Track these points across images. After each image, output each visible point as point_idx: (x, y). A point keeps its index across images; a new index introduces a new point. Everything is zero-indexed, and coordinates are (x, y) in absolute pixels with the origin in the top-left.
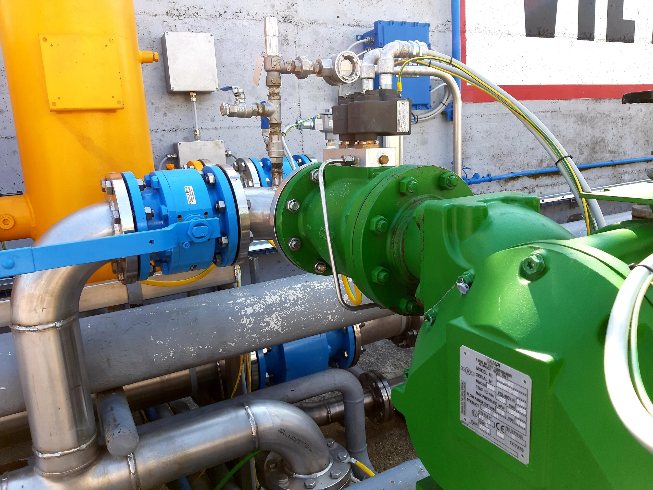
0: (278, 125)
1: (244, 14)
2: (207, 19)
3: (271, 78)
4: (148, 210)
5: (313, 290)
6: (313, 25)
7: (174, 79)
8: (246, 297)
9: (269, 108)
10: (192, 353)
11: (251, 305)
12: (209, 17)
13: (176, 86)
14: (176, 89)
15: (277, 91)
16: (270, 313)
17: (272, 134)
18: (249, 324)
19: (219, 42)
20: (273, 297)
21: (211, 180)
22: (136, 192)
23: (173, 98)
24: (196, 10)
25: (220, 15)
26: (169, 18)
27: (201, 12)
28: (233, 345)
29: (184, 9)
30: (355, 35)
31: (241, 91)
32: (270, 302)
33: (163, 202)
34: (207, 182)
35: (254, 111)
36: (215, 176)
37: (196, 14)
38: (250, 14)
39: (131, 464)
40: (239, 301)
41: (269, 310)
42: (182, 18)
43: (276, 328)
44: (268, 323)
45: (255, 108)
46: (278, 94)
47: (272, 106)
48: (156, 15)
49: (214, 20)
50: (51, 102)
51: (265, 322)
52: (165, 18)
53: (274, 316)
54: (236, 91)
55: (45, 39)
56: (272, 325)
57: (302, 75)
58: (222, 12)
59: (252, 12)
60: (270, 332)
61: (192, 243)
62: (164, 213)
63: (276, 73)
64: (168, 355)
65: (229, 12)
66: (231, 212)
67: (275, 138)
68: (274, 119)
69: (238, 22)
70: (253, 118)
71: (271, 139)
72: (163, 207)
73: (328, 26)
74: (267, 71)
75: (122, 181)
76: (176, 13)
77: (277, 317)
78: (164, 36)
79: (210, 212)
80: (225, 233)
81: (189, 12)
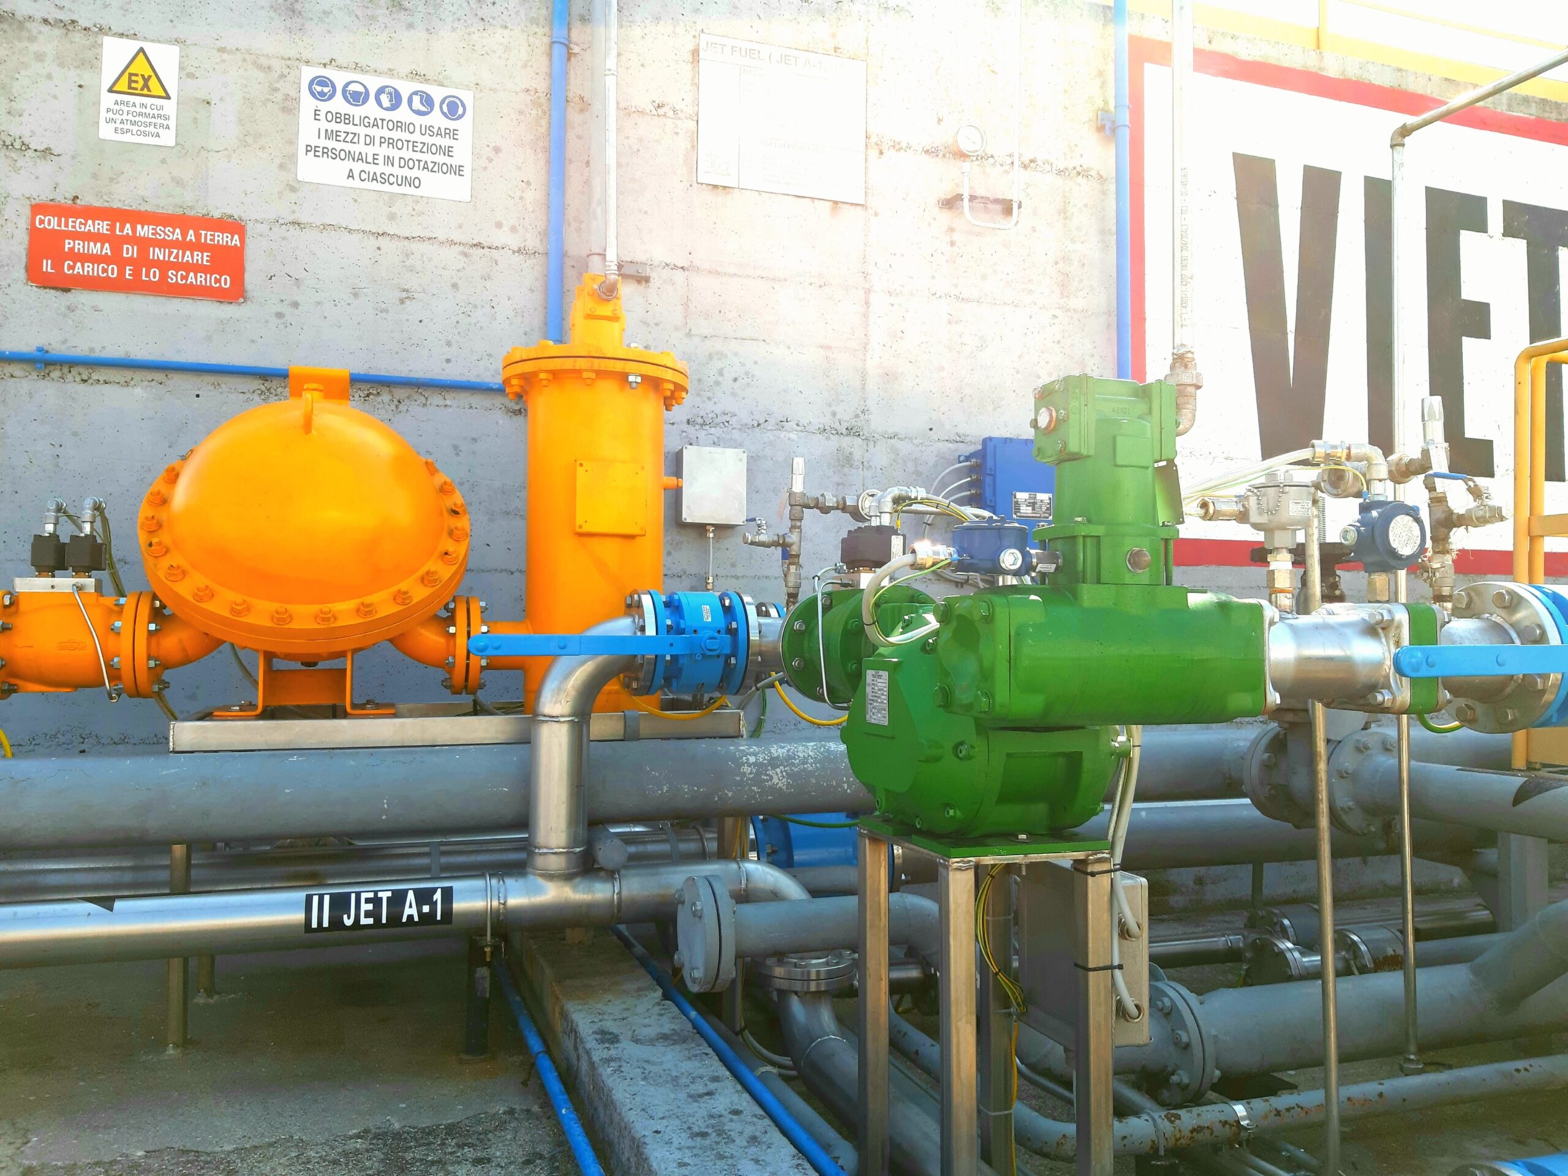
0: (798, 556)
1: (792, 424)
2: (740, 429)
3: (793, 512)
4: (669, 622)
5: (828, 751)
6: (892, 441)
7: (688, 507)
8: (750, 746)
9: (788, 540)
10: (686, 793)
11: (755, 754)
12: (744, 427)
13: (690, 515)
14: (689, 520)
15: (798, 524)
16: (774, 767)
17: (790, 564)
18: (750, 773)
19: (753, 463)
20: (779, 750)
21: (727, 603)
22: (661, 607)
23: (682, 532)
24: (727, 418)
25: (759, 425)
26: (690, 427)
27: (733, 421)
28: (730, 794)
29: (710, 416)
30: (957, 454)
31: (764, 522)
32: (776, 755)
33: (682, 617)
34: (723, 605)
35: (774, 541)
36: (731, 600)
37: (726, 424)
38: (800, 424)
39: (617, 885)
40: (741, 748)
41: (774, 762)
42: (707, 427)
43: (780, 785)
44: (771, 778)
45: (776, 538)
46: (800, 527)
47: (793, 538)
48: (673, 424)
49: (750, 431)
50: (577, 525)
51: (767, 775)
52: (685, 427)
53: (778, 770)
54: (759, 522)
55: (581, 465)
56: (775, 780)
57: (825, 510)
58: (762, 421)
59: (804, 422)
60: (774, 789)
61: (704, 655)
62: (683, 626)
63: (799, 508)
64: (662, 790)
65: (772, 421)
66: (742, 635)
67: (793, 568)
68: (794, 550)
69: (782, 434)
70: (773, 548)
71: (789, 569)
72: (682, 622)
73: (916, 442)
74: (791, 505)
75: (649, 596)
76: (700, 421)
77: (782, 772)
78: (681, 451)
79: (723, 631)
80: (734, 654)
81: (717, 421)
